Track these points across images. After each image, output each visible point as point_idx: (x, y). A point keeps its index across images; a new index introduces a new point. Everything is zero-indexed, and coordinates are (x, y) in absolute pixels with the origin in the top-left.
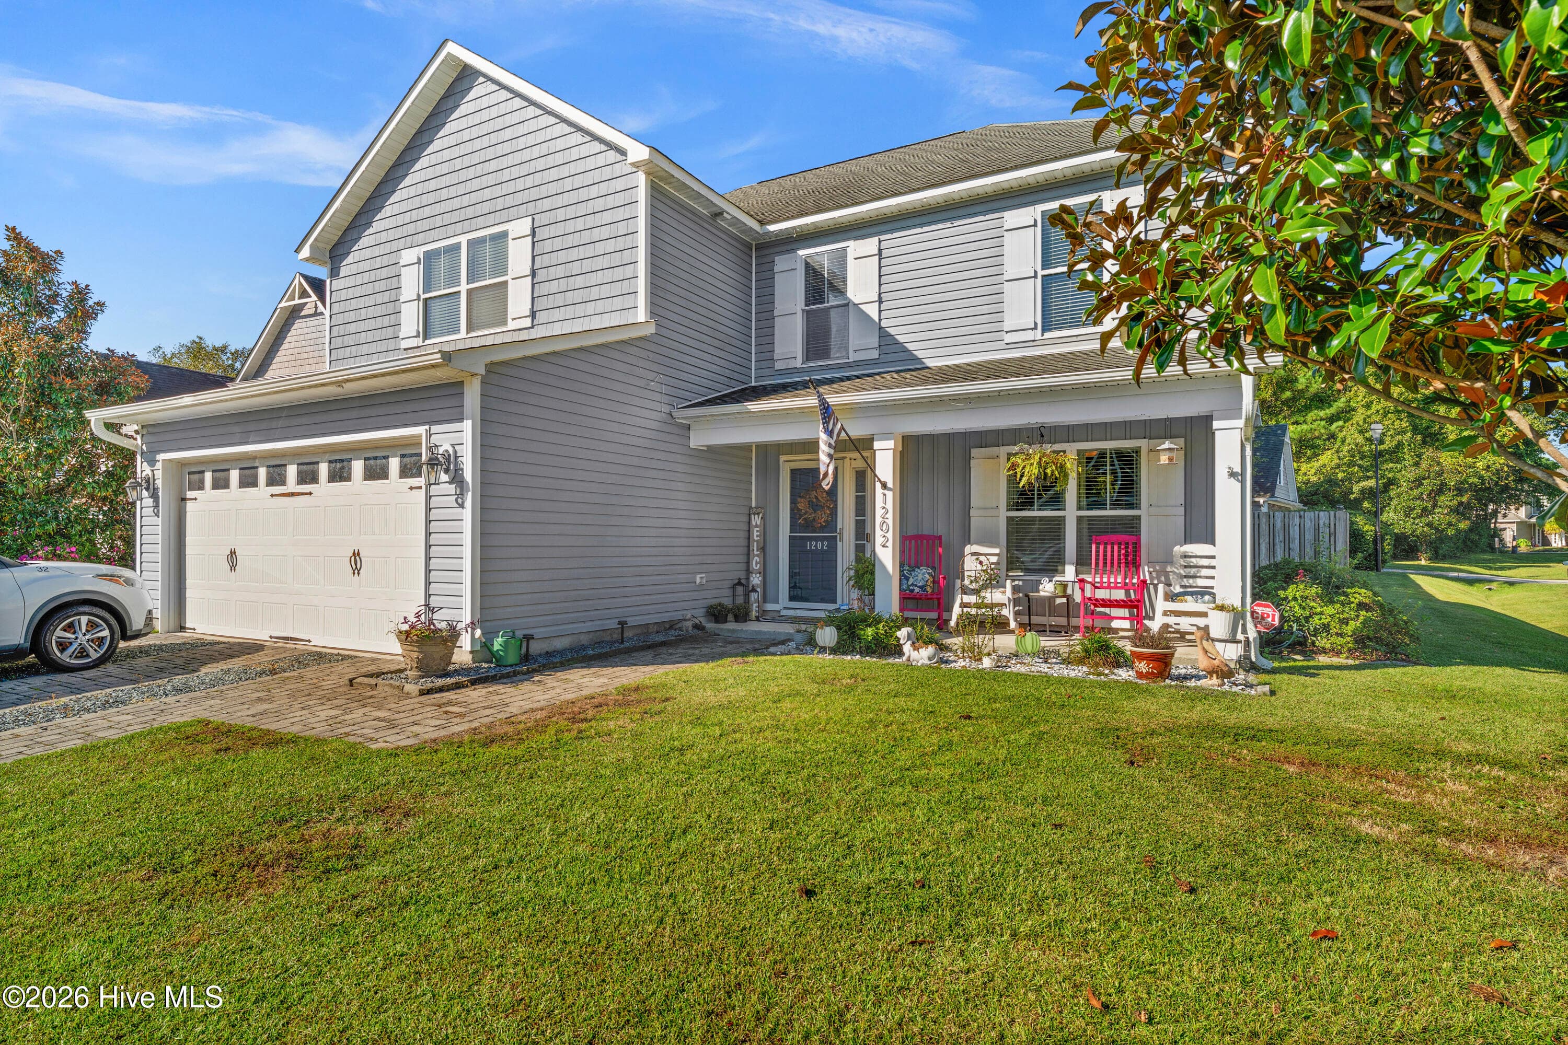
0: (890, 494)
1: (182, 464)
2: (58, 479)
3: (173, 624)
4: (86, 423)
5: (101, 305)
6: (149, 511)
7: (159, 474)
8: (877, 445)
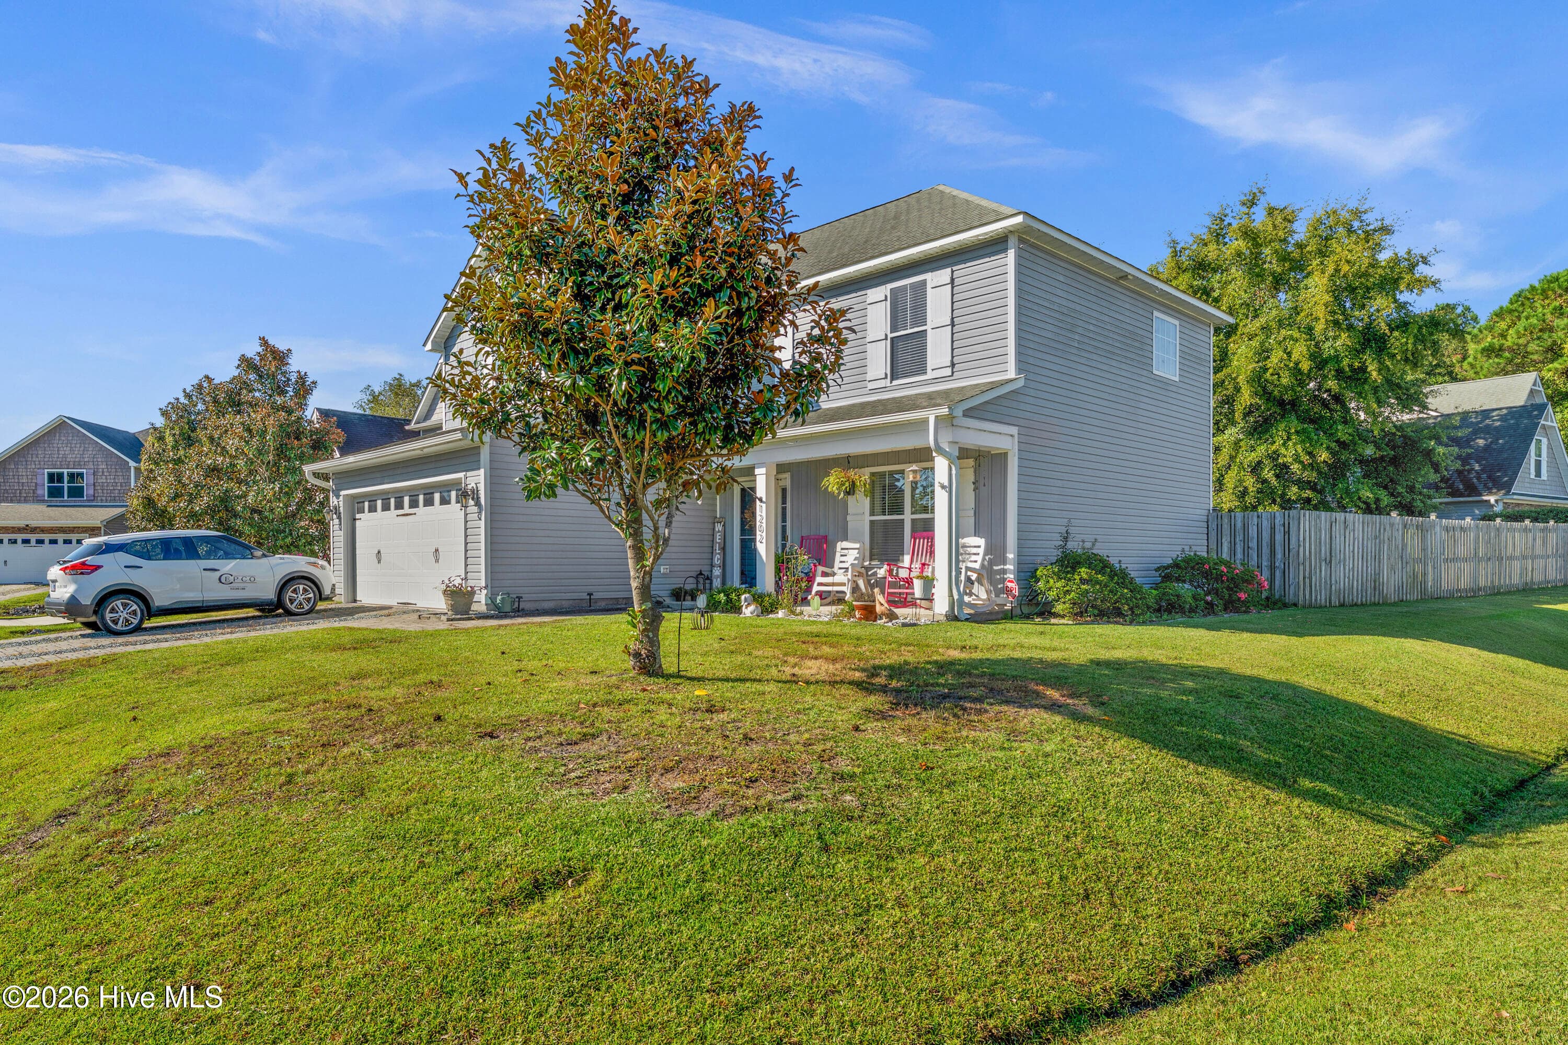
0: (764, 505)
1: (353, 497)
2: (293, 508)
3: (350, 598)
4: (302, 473)
5: (314, 383)
6: (337, 527)
7: (341, 504)
8: (757, 471)
